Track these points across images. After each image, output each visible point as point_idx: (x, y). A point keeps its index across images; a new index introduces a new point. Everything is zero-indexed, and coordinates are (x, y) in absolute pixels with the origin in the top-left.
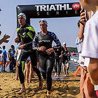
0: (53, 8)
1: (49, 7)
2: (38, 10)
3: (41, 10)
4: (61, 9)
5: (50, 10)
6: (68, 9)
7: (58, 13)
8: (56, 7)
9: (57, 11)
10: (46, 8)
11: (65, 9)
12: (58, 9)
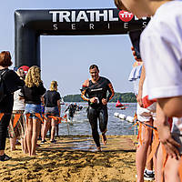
0: (82, 16)
1: (76, 17)
2: (54, 20)
3: (61, 20)
4: (98, 20)
5: (78, 20)
6: (111, 19)
7: (92, 26)
8: (88, 15)
9: (90, 22)
10: (70, 17)
11: (105, 19)
12: (92, 20)
